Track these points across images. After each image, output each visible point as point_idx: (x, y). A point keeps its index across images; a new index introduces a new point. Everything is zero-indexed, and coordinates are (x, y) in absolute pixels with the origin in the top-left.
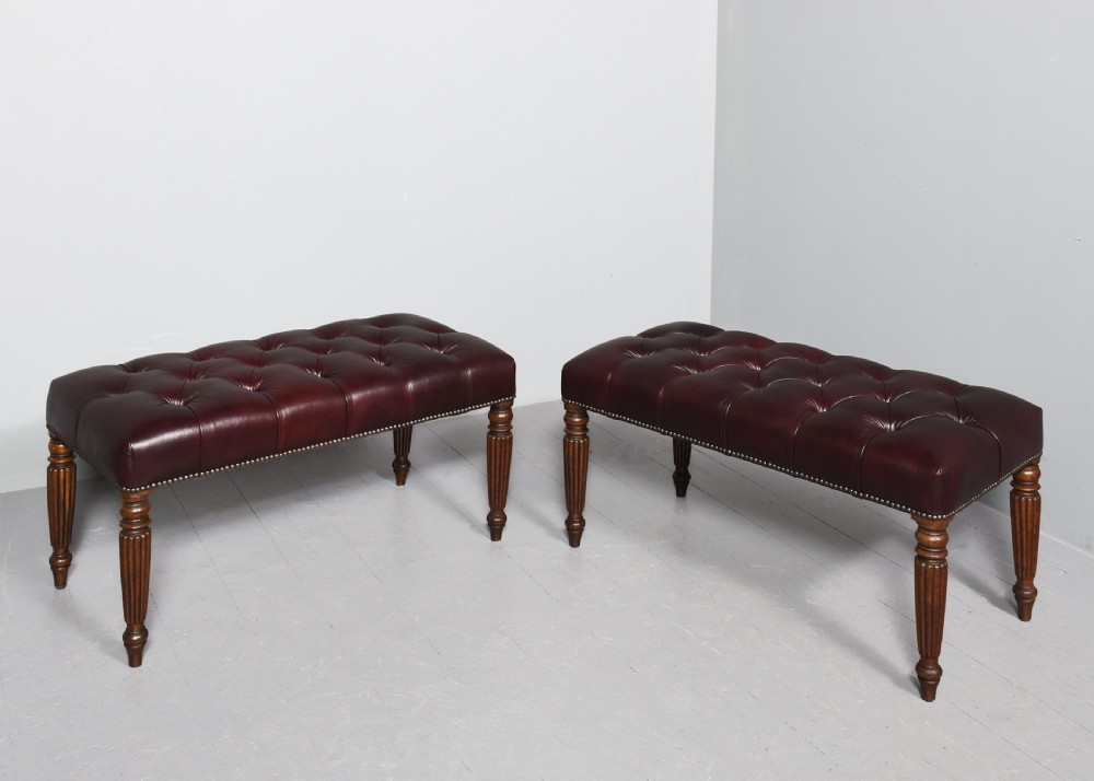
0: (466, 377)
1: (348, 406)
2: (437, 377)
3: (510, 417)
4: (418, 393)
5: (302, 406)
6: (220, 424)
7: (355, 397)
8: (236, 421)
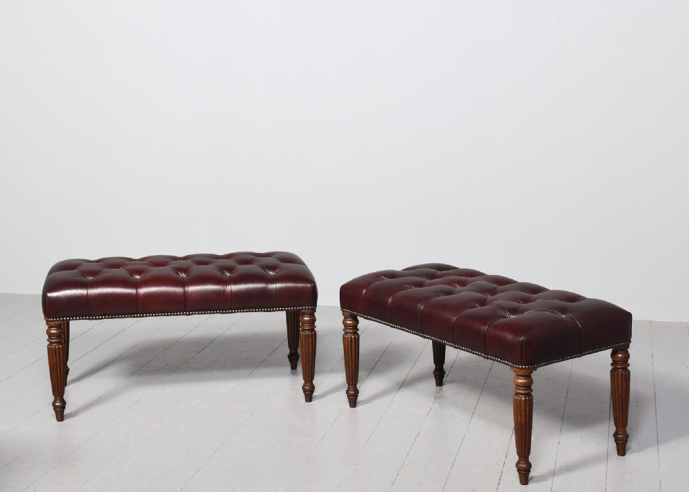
1: (185, 294)
3: (314, 320)
5: (154, 289)
6: (100, 290)
7: (191, 289)
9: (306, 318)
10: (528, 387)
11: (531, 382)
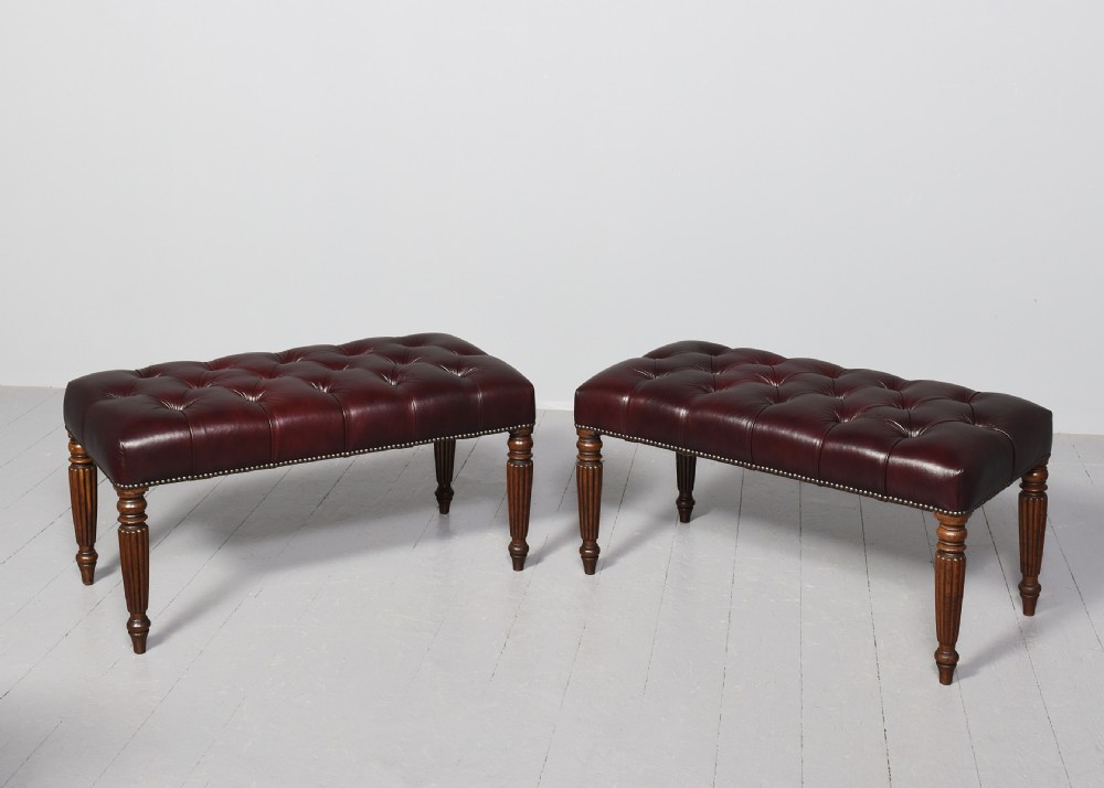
0: (476, 400)
1: (346, 421)
2: (444, 399)
3: (530, 444)
4: (422, 413)
5: (296, 419)
6: (211, 430)
7: (353, 412)
8: (227, 428)
9: (517, 443)
10: (960, 542)
11: (964, 535)
